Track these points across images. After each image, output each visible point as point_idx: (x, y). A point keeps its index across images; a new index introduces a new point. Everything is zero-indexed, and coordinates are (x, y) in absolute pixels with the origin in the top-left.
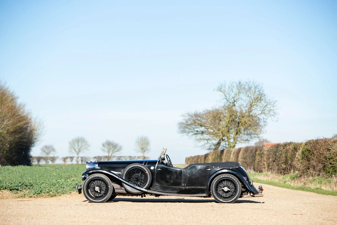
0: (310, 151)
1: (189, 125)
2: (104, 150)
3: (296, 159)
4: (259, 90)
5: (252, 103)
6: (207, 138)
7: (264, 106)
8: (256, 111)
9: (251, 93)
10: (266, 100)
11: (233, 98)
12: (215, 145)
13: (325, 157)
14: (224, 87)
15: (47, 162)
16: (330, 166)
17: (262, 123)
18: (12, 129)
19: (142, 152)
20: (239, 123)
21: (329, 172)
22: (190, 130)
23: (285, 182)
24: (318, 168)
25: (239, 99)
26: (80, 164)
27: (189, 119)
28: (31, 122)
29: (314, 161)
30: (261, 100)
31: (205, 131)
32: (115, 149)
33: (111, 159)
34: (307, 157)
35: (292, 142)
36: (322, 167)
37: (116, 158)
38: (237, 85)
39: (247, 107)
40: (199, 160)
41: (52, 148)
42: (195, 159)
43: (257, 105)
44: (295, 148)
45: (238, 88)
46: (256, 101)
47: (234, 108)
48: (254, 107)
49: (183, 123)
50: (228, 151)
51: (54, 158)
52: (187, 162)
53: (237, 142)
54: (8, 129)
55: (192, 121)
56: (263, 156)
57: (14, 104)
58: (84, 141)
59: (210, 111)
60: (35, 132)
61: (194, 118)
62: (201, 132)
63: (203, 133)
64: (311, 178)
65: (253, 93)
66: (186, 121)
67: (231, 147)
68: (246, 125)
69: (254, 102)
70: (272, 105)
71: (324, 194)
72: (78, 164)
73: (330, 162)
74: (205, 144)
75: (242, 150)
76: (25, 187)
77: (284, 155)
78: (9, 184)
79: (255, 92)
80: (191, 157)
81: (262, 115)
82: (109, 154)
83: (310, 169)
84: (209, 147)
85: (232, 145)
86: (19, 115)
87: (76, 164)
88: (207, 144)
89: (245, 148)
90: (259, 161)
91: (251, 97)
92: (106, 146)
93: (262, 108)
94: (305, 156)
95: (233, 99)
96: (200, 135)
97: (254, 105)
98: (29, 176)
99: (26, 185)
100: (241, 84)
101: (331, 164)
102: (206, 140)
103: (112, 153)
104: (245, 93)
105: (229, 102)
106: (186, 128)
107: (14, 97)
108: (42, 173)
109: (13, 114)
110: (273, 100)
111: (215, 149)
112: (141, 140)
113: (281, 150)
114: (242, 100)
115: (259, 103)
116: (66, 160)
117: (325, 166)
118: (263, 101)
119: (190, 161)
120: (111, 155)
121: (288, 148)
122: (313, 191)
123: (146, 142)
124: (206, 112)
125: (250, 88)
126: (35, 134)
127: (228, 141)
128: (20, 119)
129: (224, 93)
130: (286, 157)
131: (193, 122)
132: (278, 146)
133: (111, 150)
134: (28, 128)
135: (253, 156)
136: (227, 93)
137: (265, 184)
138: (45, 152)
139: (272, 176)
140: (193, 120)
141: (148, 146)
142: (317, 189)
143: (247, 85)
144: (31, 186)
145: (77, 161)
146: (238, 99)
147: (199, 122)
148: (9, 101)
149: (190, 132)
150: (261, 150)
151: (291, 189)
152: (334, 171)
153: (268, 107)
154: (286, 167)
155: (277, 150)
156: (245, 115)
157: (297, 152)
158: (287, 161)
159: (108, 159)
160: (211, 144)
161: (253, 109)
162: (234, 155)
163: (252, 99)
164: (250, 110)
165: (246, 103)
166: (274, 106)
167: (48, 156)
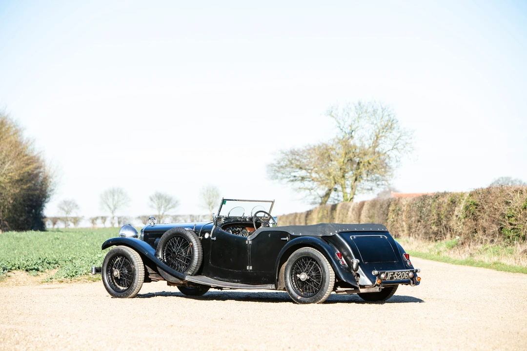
0: (477, 205)
1: (282, 167)
2: (152, 207)
3: (455, 218)
4: (389, 113)
5: (379, 134)
6: (309, 187)
7: (396, 138)
8: (384, 146)
9: (377, 119)
10: (400, 128)
11: (350, 126)
12: (321, 198)
13: (503, 215)
14: (337, 109)
15: (67, 225)
16: (510, 227)
17: (393, 164)
18: (16, 177)
19: (209, 208)
20: (358, 164)
21: (509, 237)
22: (284, 175)
23: (438, 253)
24: (491, 231)
25: (359, 128)
26: (116, 228)
27: (282, 158)
28: (45, 166)
29: (484, 220)
30: (392, 128)
31: (307, 176)
32: (168, 205)
33: (163, 218)
34: (473, 214)
35: (447, 191)
36: (497, 229)
37: (170, 217)
38: (356, 107)
39: (371, 139)
40: (297, 220)
41: (73, 204)
42: (291, 218)
43: (386, 137)
44: (452, 201)
45: (357, 111)
46: (385, 130)
47: (352, 142)
48: (381, 140)
49: (273, 164)
50: (344, 207)
51: (78, 219)
53: (356, 192)
54: (11, 176)
55: (287, 161)
56: (400, 212)
57: (19, 138)
58: (122, 194)
59: (314, 146)
60: (51, 180)
61: (290, 158)
62: (300, 178)
63: (303, 179)
64: (480, 247)
65: (380, 118)
66: (278, 161)
67: (347, 200)
68: (371, 167)
69: (381, 132)
70: (408, 136)
71: (509, 271)
72: (113, 228)
73: (510, 222)
74: (306, 196)
75: (366, 204)
76: (48, 265)
77: (434, 212)
78: (25, 262)
79: (382, 117)
80: (284, 215)
81: (393, 151)
82: (159, 212)
83: (479, 233)
84: (313, 200)
85: (349, 197)
86: (26, 155)
87: (111, 228)
88: (309, 195)
89: (371, 202)
90: (394, 221)
91: (376, 124)
92: (155, 200)
93: (394, 141)
94: (470, 212)
95: (349, 128)
96: (299, 182)
97: (382, 136)
98: (49, 248)
99: (48, 262)
100: (361, 104)
101: (511, 224)
102: (309, 189)
103: (165, 211)
104: (367, 118)
105: (344, 132)
106: (278, 172)
107: (18, 128)
108: (67, 243)
109: (17, 154)
111: (321, 204)
112: (207, 191)
113: (430, 205)
114: (363, 128)
115: (389, 134)
116: (95, 221)
117: (502, 228)
118: (395, 130)
119: (283, 222)
120: (163, 214)
121: (441, 200)
122: (488, 266)
123: (215, 194)
124: (308, 148)
125: (375, 112)
126: (51, 184)
127: (343, 191)
128: (29, 161)
129: (336, 119)
130: (439, 214)
131: (289, 163)
132: (424, 198)
133: (163, 206)
134: (40, 174)
135: (384, 213)
136: (341, 118)
138: (63, 209)
139: (416, 243)
140: (289, 160)
141: (217, 200)
142: (495, 263)
143: (371, 106)
144: (56, 263)
145: (112, 223)
146: (357, 127)
147: (298, 163)
148: (11, 133)
149: (284, 178)
150: (396, 205)
151: (453, 264)
152: (516, 236)
153: (402, 140)
154: (438, 230)
155: (424, 204)
156: (368, 151)
157: (455, 207)
158: (440, 221)
159: (159, 220)
160: (315, 195)
161: (380, 142)
162: (354, 213)
163: (378, 127)
164: (376, 144)
165: (370, 134)
166: (411, 138)
167: (68, 216)
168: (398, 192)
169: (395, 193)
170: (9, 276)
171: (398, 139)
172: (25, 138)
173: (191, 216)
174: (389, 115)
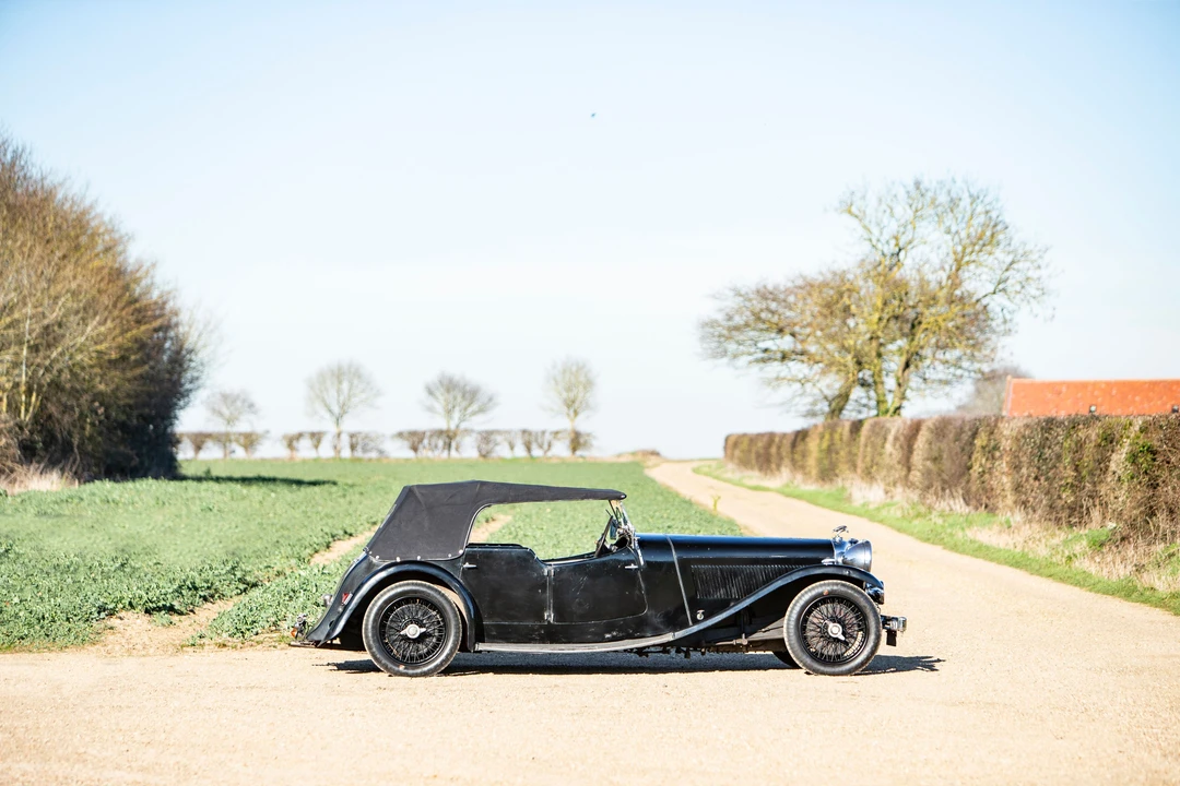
0: (1154, 453)
1: (737, 328)
2: (431, 409)
3: (1110, 477)
4: (988, 208)
5: (962, 259)
6: (801, 376)
7: (1005, 267)
8: (977, 283)
9: (959, 220)
10: (1013, 243)
11: (895, 238)
12: (829, 401)
14: (863, 198)
15: (228, 452)
17: (996, 324)
18: (113, 352)
19: (568, 415)
20: (913, 326)
22: (741, 347)
23: (1069, 560)
25: (915, 243)
26: (346, 460)
27: (736, 307)
28: (178, 324)
29: (1171, 487)
30: (994, 243)
31: (794, 349)
32: (470, 405)
33: (458, 438)
34: (1146, 473)
35: (1097, 413)
37: (474, 435)
38: (908, 192)
39: (943, 268)
40: (773, 450)
41: (244, 401)
42: (760, 444)
43: (980, 264)
44: (1106, 438)
45: (911, 202)
46: (977, 248)
47: (897, 274)
48: (969, 271)
49: (716, 321)
50: (877, 430)
51: (254, 437)
52: (729, 452)
53: (909, 393)
54: (99, 352)
55: (748, 313)
56: (997, 454)
57: (118, 259)
58: (359, 377)
59: (813, 281)
61: (758, 305)
62: (779, 355)
63: (785, 356)
64: (1159, 548)
65: (966, 219)
66: (727, 315)
67: (887, 412)
68: (941, 335)
69: (969, 250)
70: (1032, 262)
72: (338, 460)
74: (793, 397)
75: (924, 427)
77: (1068, 460)
78: (142, 593)
79: (971, 217)
80: (745, 435)
81: (995, 296)
82: (448, 422)
83: (1159, 515)
84: (809, 407)
85: (891, 404)
86: (136, 300)
87: (334, 459)
88: (801, 395)
89: (934, 423)
90: (985, 473)
91: (956, 233)
92: (438, 394)
93: (998, 272)
94: (1140, 469)
95: (893, 243)
96: (776, 364)
97: (968, 263)
100: (921, 187)
102: (800, 381)
103: (462, 420)
104: (936, 219)
105: (879, 253)
106: (728, 339)
107: (117, 236)
110: (1036, 246)
111: (829, 416)
112: (564, 372)
113: (1058, 442)
114: (925, 243)
115: (986, 256)
116: (295, 442)
118: (1001, 246)
119: (743, 451)
120: (457, 426)
121: (1082, 435)
122: (1160, 602)
123: (582, 379)
124: (800, 282)
125: (954, 204)
126: (192, 365)
128: (142, 314)
129: (861, 220)
130: (1077, 466)
131: (753, 319)
132: (1048, 424)
133: (457, 409)
134: (167, 344)
135: (963, 452)
136: (873, 220)
137: (1000, 563)
138: (221, 414)
139: (1026, 530)
140: (754, 314)
141: (588, 395)
143: (945, 190)
145: (335, 447)
146: (912, 240)
147: (775, 319)
148: (100, 248)
149: (743, 354)
150: (990, 435)
151: (1090, 591)
153: (1018, 271)
154: (1075, 502)
155: (1047, 439)
158: (1080, 482)
159: (447, 440)
160: (815, 395)
161: (966, 275)
162: (898, 446)
163: (961, 240)
164: (955, 279)
165: (941, 256)
166: (1039, 267)
167: (229, 429)
168: (1024, 377)
169: (1016, 380)
170: (111, 628)
171: (1007, 270)
172: (131, 260)
173: (524, 432)
174: (987, 212)
